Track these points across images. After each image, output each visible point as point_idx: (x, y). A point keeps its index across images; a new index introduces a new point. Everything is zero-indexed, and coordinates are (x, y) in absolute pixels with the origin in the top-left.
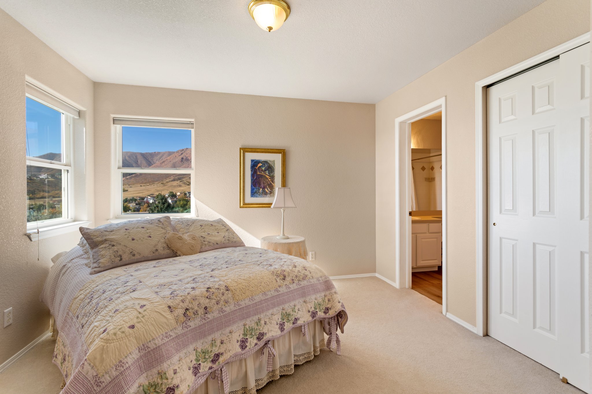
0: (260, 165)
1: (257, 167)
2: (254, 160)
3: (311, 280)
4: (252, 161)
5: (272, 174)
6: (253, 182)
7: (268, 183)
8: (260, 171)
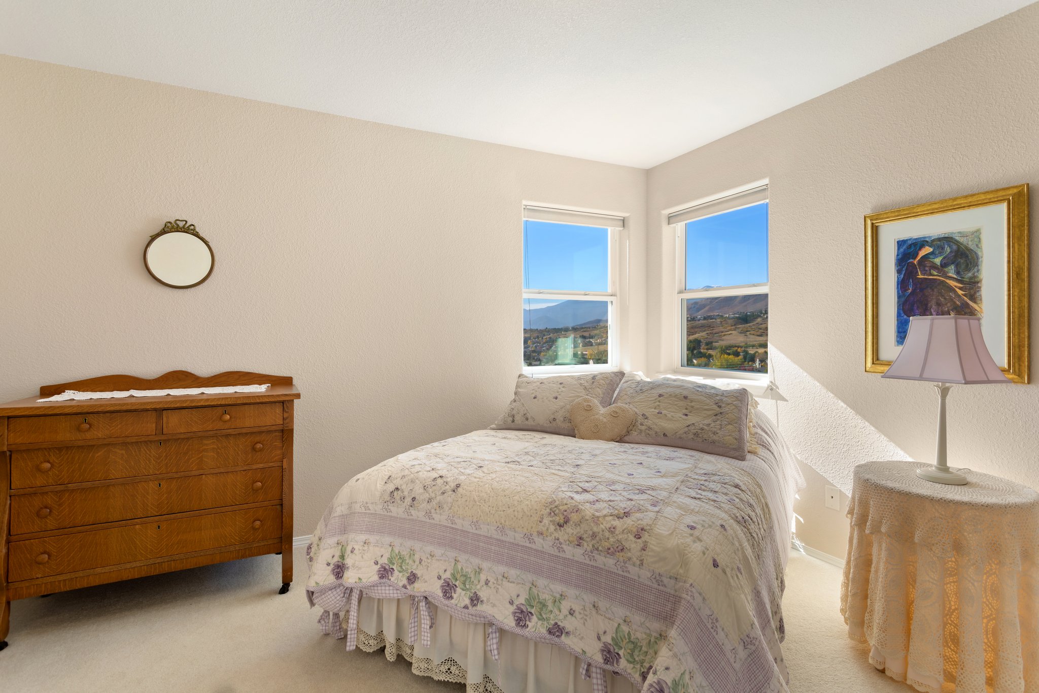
0: (927, 250)
1: (915, 259)
2: (907, 240)
3: (630, 568)
4: (900, 243)
5: (970, 275)
6: (904, 304)
7: (955, 303)
8: (927, 269)
